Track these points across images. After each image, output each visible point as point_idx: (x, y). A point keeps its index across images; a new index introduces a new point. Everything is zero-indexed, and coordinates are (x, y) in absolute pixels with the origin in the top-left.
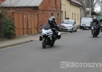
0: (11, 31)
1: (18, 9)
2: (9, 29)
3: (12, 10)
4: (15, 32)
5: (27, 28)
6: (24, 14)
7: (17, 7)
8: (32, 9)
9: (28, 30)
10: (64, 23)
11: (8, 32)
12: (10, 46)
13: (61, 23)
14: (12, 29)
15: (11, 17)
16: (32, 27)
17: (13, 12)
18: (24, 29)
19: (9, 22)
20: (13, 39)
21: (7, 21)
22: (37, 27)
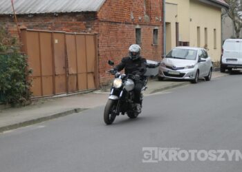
0: (18, 84)
1: (39, 21)
5: (66, 75)
6: (54, 35)
7: (35, 15)
8: (80, 20)
9: (67, 79)
10: (173, 56)
11: (10, 87)
13: (163, 57)
14: (21, 79)
15: (18, 42)
16: (79, 71)
18: (57, 78)
19: (9, 59)
20: (24, 106)
21: (6, 55)
22: (93, 71)
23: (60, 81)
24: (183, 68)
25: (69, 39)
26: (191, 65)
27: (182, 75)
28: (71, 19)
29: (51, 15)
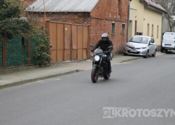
0: (44, 54)
1: (55, 17)
2: (39, 49)
3: (45, 18)
4: (49, 55)
5: (71, 49)
6: (66, 25)
8: (80, 17)
9: (71, 51)
10: (133, 40)
11: (39, 55)
12: (41, 79)
13: (127, 42)
14: (45, 50)
15: (44, 29)
16: (79, 48)
17: (47, 21)
18: (65, 51)
19: (40, 39)
20: (47, 67)
21: (38, 36)
22: (86, 48)
23: (67, 53)
24: (139, 49)
25: (74, 28)
26: (144, 47)
27: (138, 53)
28: (74, 15)
29: (63, 13)
